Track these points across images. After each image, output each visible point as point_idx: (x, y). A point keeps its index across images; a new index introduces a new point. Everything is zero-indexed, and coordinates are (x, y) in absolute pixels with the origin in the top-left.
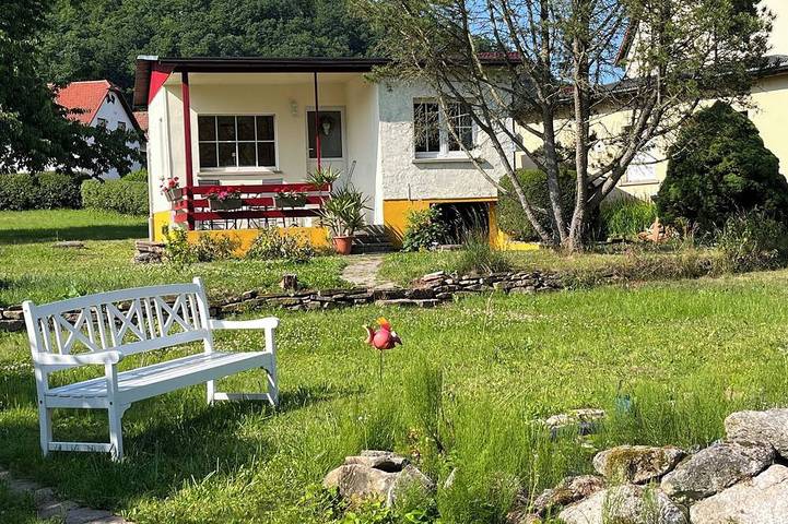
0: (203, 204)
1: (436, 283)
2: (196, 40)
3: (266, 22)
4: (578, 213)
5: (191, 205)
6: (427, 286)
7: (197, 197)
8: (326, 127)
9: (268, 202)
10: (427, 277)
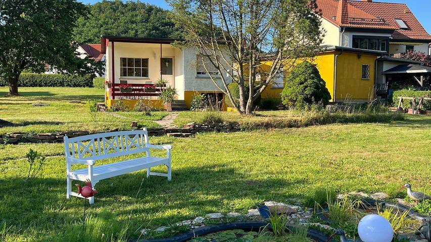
0: (118, 90)
1: (191, 127)
2: (143, 32)
3: (166, 27)
4: (249, 101)
5: (114, 90)
6: (188, 128)
7: (116, 87)
8: (167, 64)
9: (142, 90)
10: (189, 124)
